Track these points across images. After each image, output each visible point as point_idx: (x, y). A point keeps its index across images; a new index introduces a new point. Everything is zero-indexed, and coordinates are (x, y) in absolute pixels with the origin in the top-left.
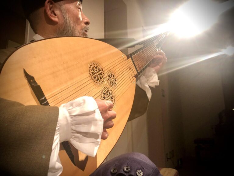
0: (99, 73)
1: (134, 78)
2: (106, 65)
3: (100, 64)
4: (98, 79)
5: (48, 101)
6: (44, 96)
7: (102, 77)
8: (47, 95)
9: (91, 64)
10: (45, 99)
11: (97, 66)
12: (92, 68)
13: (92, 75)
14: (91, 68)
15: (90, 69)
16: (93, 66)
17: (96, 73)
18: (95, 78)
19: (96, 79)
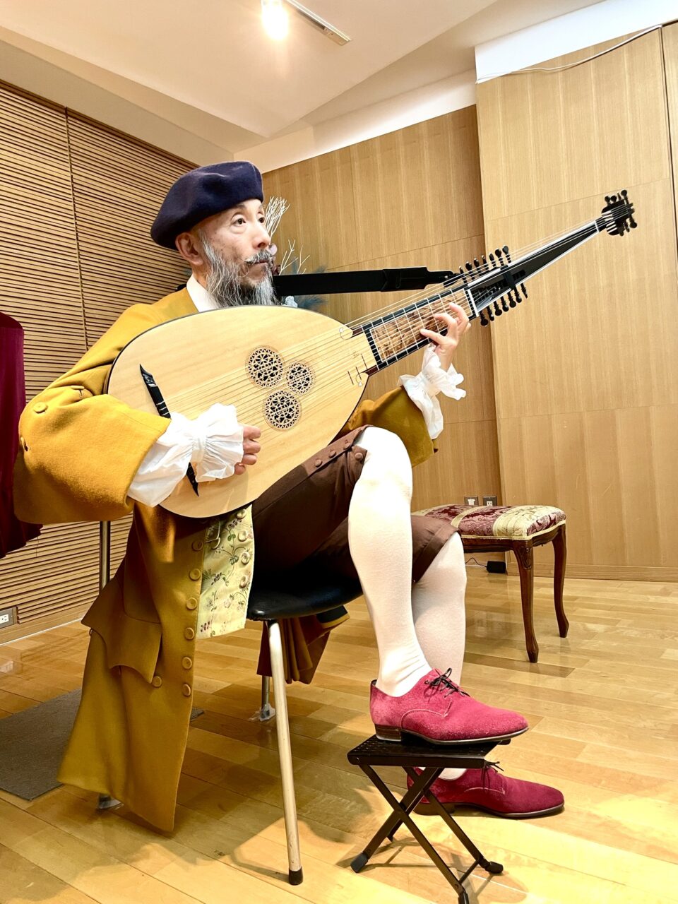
0: (270, 367)
1: (362, 375)
2: (289, 353)
3: (277, 351)
4: (266, 378)
5: (167, 407)
6: (163, 400)
7: (277, 373)
8: (167, 400)
9: (255, 352)
10: (164, 405)
11: (269, 353)
12: (256, 357)
13: (254, 371)
14: (254, 360)
15: (251, 361)
16: (260, 354)
17: (263, 367)
18: (260, 375)
19: (262, 377)
